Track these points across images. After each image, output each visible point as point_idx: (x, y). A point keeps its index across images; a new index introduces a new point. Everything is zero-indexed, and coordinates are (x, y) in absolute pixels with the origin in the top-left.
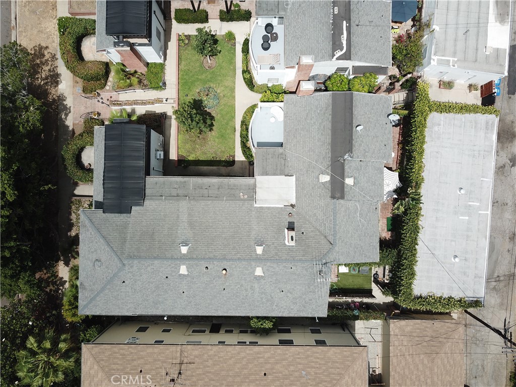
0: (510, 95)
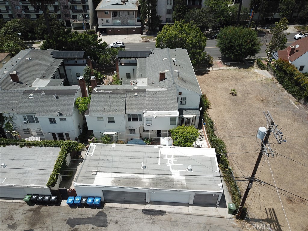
0: (67, 220)
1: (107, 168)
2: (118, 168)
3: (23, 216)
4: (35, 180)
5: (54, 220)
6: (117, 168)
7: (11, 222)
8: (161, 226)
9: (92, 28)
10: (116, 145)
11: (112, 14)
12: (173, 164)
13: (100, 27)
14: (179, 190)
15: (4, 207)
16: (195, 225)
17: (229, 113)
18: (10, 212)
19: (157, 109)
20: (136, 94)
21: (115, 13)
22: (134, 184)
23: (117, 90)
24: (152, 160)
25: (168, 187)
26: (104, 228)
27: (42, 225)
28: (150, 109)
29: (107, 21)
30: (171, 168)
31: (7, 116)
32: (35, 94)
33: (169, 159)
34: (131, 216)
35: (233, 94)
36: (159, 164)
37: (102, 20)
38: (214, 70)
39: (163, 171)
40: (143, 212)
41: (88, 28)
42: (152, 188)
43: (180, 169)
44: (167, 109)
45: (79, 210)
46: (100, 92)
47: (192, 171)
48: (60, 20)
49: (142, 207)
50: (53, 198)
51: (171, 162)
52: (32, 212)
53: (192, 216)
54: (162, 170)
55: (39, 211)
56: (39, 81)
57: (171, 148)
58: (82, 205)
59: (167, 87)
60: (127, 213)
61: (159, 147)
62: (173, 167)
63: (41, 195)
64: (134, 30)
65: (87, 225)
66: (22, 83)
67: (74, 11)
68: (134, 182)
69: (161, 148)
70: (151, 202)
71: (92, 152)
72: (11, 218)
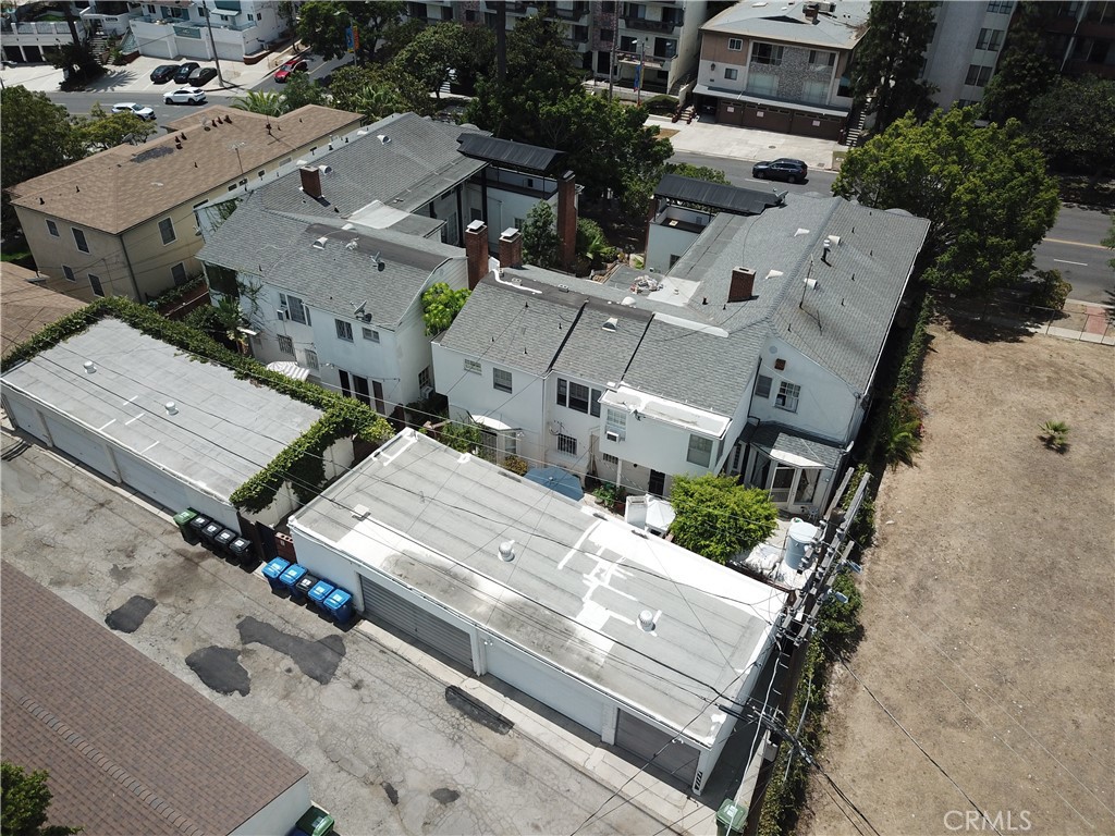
0: (243, 618)
1: (401, 515)
2: (433, 526)
3: (158, 560)
4: (217, 473)
5: (217, 602)
6: (429, 527)
7: (123, 562)
8: (470, 759)
9: (675, 91)
10: (472, 460)
11: (754, 53)
12: (606, 585)
13: (700, 89)
14: (567, 670)
15: (132, 520)
16: (576, 811)
17: (981, 505)
18: (136, 538)
19: (657, 391)
20: (613, 321)
21: (765, 51)
22: (445, 591)
23: (561, 290)
24: (547, 547)
25: (539, 647)
26: (315, 683)
27: (181, 603)
28: (634, 384)
29: (729, 74)
30: (589, 594)
31: (246, 283)
32: (333, 240)
33: (603, 564)
34: (405, 688)
35: (1055, 442)
36: (560, 566)
37: (713, 66)
38: (1050, 336)
39: (558, 591)
40: (447, 693)
41: (661, 87)
42: (487, 627)
43: (617, 610)
44: (695, 402)
45: (288, 604)
46: (506, 283)
47: (653, 633)
48: (583, 48)
49: (454, 678)
50: (239, 543)
51: (602, 575)
52: (182, 559)
53: (586, 781)
54: (556, 587)
55: (197, 564)
56: (378, 208)
57: (633, 532)
58: (300, 596)
59: (736, 326)
60: (402, 674)
61: (596, 515)
62: (600, 596)
63: (204, 516)
64: (816, 123)
65: (280, 654)
66: (326, 204)
67: (631, 23)
68: (450, 585)
69: (600, 520)
70: (487, 678)
71: (392, 454)
72: (130, 555)
